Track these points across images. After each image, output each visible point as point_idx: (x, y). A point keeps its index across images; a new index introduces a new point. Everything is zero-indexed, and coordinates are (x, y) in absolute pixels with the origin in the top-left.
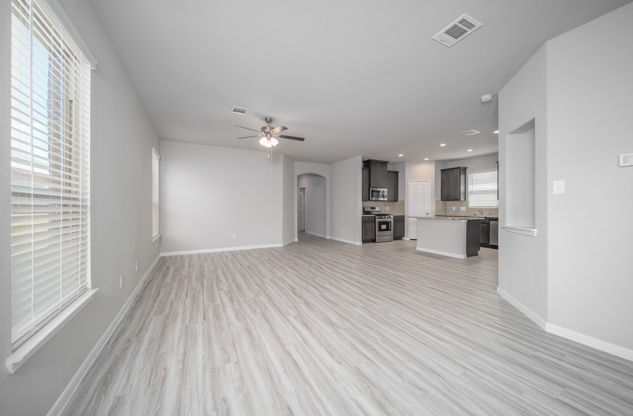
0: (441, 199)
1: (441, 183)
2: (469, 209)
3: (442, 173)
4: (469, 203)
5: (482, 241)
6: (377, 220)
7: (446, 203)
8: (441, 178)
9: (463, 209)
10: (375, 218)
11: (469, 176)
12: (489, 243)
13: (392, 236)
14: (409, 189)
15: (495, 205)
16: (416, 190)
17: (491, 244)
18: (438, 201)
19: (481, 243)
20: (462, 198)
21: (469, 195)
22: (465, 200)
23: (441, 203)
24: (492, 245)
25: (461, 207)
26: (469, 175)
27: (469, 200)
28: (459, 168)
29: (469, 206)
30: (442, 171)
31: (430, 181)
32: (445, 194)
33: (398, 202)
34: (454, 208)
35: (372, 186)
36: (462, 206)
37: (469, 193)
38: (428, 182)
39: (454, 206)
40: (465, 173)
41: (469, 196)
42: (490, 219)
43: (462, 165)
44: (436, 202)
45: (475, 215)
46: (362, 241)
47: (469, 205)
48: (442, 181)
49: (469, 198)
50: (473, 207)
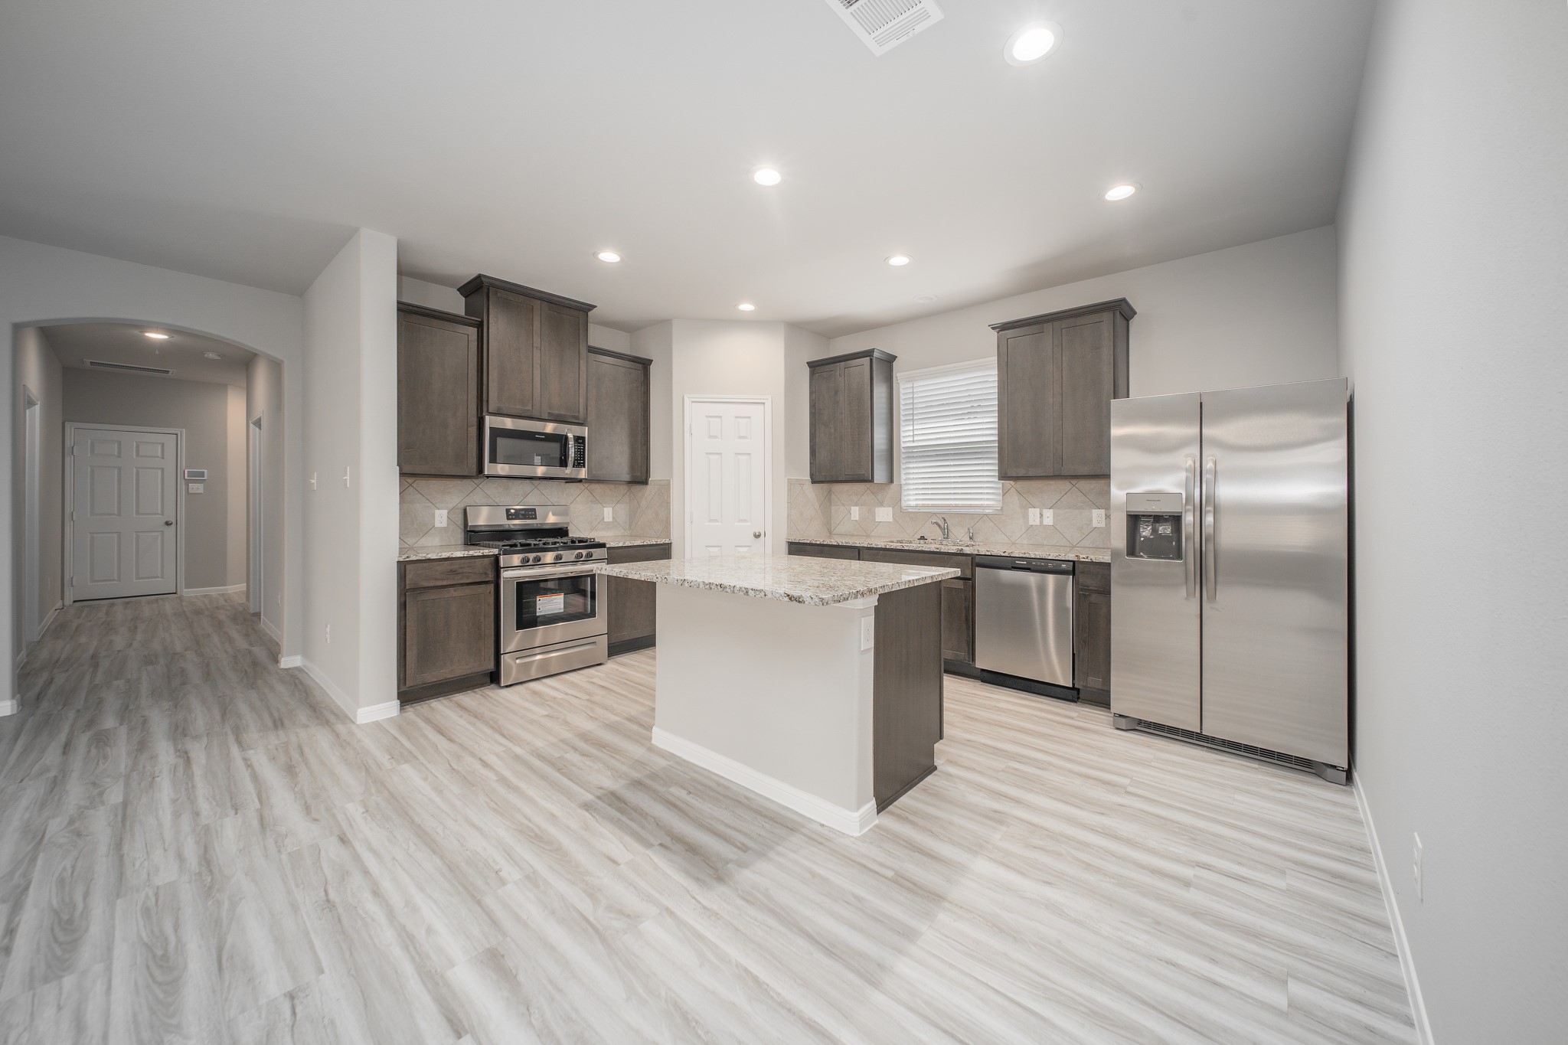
0: (812, 475)
1: (811, 413)
2: (904, 515)
3: (812, 374)
4: (904, 493)
5: (947, 654)
6: (506, 574)
7: (830, 491)
8: (811, 393)
9: (884, 514)
10: (497, 569)
11: (904, 389)
12: (974, 660)
13: (604, 641)
14: (687, 434)
15: (988, 499)
16: (716, 437)
17: (979, 665)
18: (801, 483)
19: (947, 662)
20: (880, 475)
21: (903, 461)
22: (891, 481)
23: (811, 491)
24: (983, 670)
25: (877, 509)
26: (902, 386)
27: (903, 482)
28: (868, 354)
29: (904, 504)
30: (813, 365)
31: (768, 404)
32: (823, 455)
33: (648, 487)
34: (855, 512)
35: (492, 408)
36: (881, 504)
37: (903, 456)
38: (762, 406)
39: (856, 505)
40: (889, 379)
41: (903, 466)
42: (978, 560)
43: (882, 344)
44: (789, 490)
45: (922, 538)
46: (399, 693)
47: (904, 498)
48: (813, 405)
49: (903, 472)
50: (917, 506)
